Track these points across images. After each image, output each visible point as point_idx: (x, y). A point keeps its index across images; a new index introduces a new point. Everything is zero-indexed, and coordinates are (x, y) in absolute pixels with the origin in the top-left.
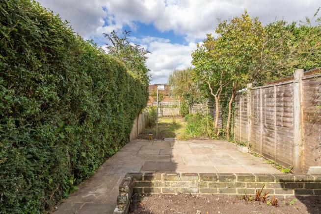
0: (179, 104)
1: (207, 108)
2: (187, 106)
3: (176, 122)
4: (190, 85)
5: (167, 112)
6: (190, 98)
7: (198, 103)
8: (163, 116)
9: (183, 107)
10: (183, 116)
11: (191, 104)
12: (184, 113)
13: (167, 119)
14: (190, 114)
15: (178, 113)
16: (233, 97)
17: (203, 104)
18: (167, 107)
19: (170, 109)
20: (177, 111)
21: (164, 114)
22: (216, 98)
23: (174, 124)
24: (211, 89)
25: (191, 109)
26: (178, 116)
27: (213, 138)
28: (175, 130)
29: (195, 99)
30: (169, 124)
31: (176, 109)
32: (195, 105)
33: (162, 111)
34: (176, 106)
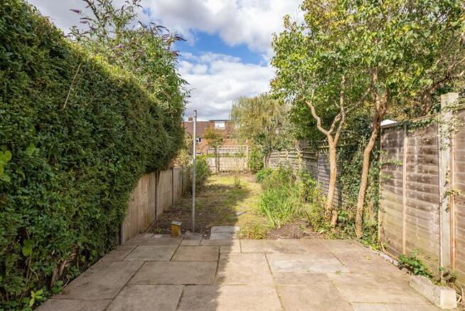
0: (246, 153)
1: (300, 160)
2: (261, 155)
3: (242, 184)
4: (264, 121)
5: (226, 164)
6: (265, 141)
7: (280, 150)
8: (220, 172)
9: (254, 157)
10: (254, 172)
11: (267, 152)
12: (255, 168)
13: (225, 178)
14: (265, 170)
15: (246, 166)
16: (374, 136)
17: (291, 152)
18: (227, 155)
19: (232, 160)
20: (243, 164)
21: (223, 168)
22: (330, 138)
23: (238, 187)
24: (319, 119)
25: (266, 160)
26: (245, 172)
27: (322, 230)
28: (238, 202)
29: (274, 143)
30: (228, 187)
31: (241, 160)
32: (275, 153)
33: (218, 163)
34: (242, 155)
